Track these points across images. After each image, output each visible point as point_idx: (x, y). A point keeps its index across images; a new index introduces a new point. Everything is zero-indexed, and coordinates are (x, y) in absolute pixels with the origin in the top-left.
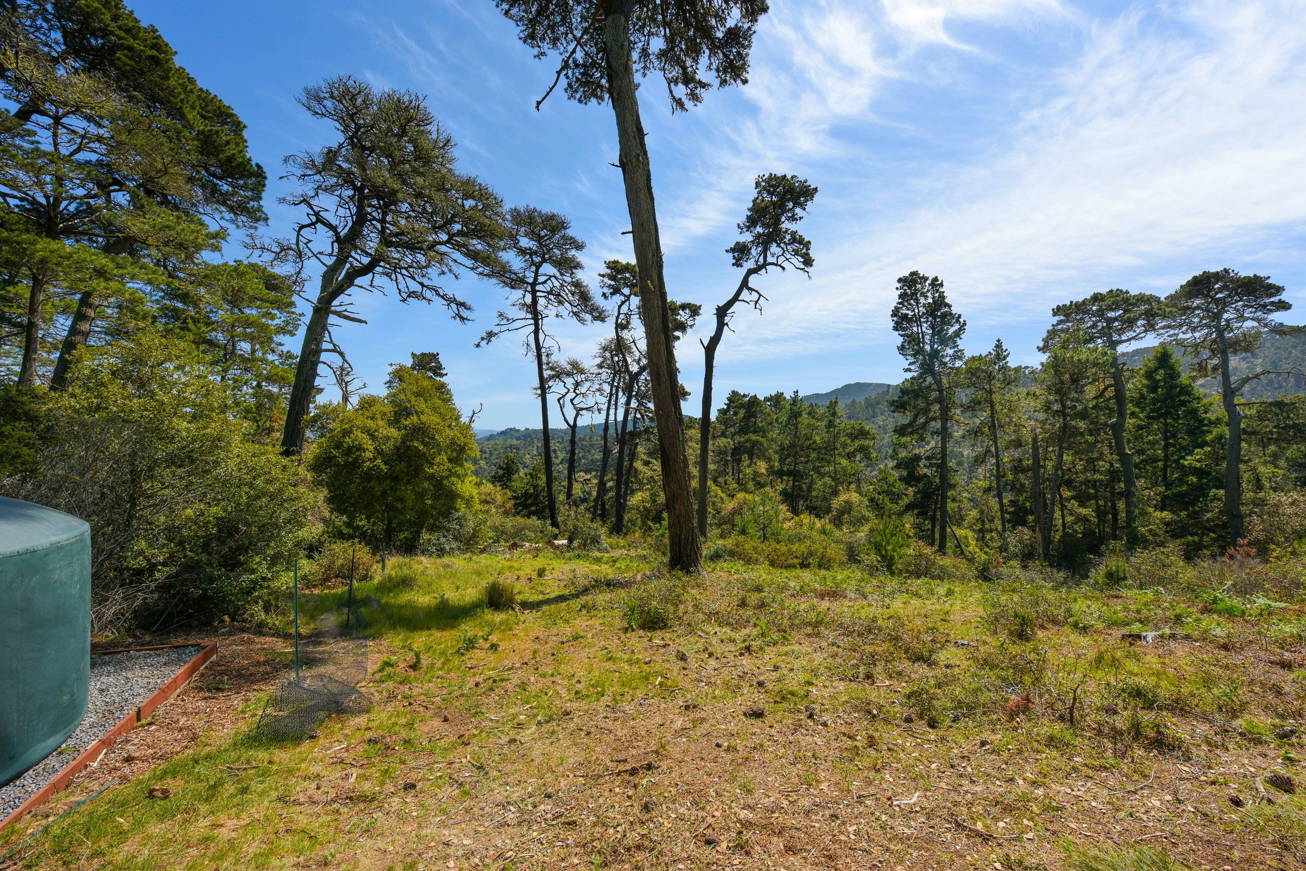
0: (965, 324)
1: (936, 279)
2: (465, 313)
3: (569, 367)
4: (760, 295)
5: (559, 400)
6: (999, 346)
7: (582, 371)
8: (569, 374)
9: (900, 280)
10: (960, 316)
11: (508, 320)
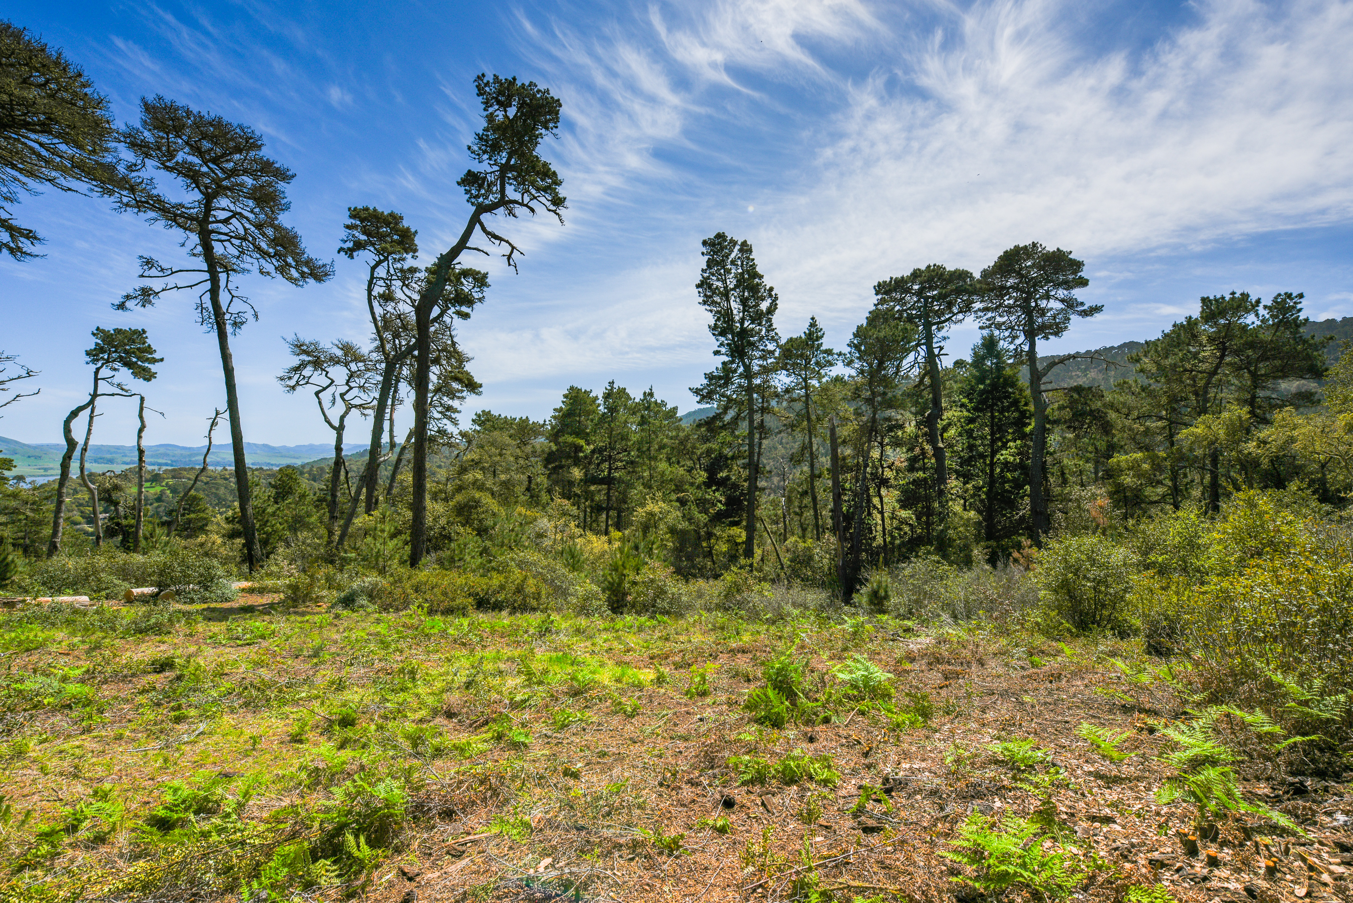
0: (776, 298)
1: (744, 243)
2: (25, 244)
3: (339, 353)
4: (513, 248)
5: (317, 394)
6: (813, 324)
7: (358, 358)
8: (335, 361)
9: (705, 243)
10: (771, 289)
11: (162, 270)
